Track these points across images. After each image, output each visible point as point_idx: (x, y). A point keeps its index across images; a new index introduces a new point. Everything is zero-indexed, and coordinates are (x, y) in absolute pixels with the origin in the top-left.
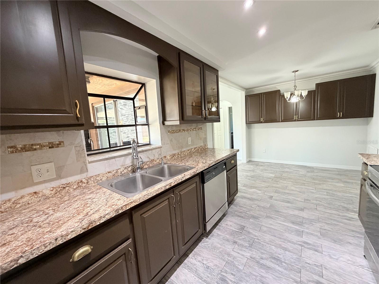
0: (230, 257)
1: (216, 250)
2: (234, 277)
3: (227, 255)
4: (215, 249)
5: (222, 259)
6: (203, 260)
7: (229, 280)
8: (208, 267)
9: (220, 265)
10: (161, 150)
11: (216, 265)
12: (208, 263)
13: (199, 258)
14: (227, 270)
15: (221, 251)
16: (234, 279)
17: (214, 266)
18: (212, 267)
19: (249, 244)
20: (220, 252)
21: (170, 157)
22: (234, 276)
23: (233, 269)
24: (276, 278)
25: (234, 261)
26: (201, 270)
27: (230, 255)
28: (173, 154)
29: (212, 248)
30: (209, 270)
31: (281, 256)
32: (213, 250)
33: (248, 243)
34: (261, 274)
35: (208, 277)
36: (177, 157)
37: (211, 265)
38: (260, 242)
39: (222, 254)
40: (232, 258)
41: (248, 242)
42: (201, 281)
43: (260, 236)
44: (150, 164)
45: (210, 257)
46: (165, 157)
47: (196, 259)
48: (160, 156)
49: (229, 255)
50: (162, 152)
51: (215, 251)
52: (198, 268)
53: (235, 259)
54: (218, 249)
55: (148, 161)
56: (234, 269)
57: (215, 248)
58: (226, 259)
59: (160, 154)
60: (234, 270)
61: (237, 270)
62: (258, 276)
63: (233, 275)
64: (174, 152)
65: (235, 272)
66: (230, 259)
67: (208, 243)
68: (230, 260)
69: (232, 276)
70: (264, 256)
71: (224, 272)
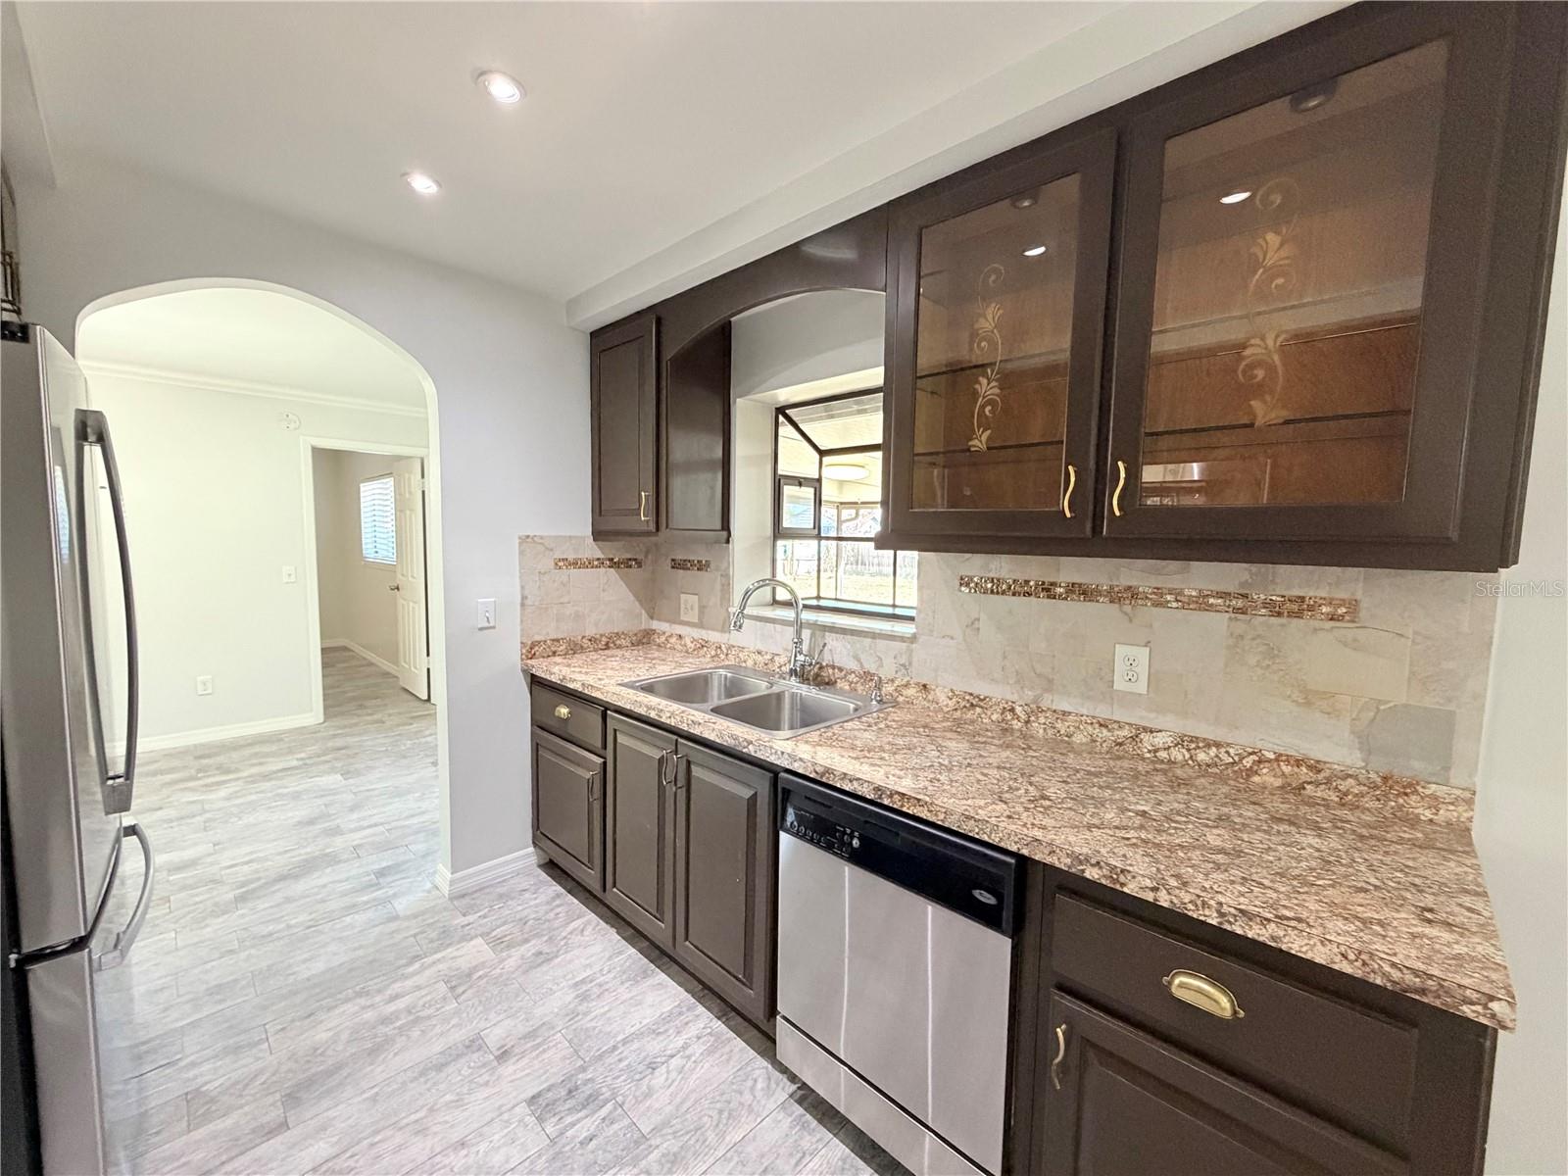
0: (659, 1162)
1: (714, 1114)
2: (581, 1138)
3: (675, 1155)
4: (721, 1112)
5: (666, 1123)
6: (689, 1057)
7: (578, 1121)
8: (652, 1067)
9: (642, 1107)
10: (910, 652)
11: (648, 1095)
12: (668, 1072)
13: (697, 1049)
14: (616, 1126)
15: (702, 1134)
16: (574, 1137)
17: (649, 1087)
18: (646, 1080)
20: (700, 1129)
21: (951, 699)
22: (581, 1143)
23: (609, 1148)
26: (654, 1046)
27: (669, 1165)
28: (971, 694)
29: (729, 1103)
30: (641, 1068)
32: (718, 1105)
35: (620, 1060)
36: (994, 717)
37: (659, 1078)
39: (687, 1133)
42: (620, 1038)
44: (856, 683)
45: (692, 1083)
46: (925, 686)
47: (699, 1038)
48: (904, 675)
49: (673, 1163)
50: (915, 659)
51: (709, 1108)
52: (661, 1038)
54: (717, 1125)
55: (854, 672)
56: (605, 1151)
57: (726, 1114)
58: (658, 1141)
59: (903, 665)
60: (600, 1152)
61: (596, 1163)
63: (585, 1138)
64: (982, 688)
65: (593, 1152)
66: (651, 1156)
67: (759, 1094)
68: (646, 1156)
69: (585, 1134)
71: (611, 1112)
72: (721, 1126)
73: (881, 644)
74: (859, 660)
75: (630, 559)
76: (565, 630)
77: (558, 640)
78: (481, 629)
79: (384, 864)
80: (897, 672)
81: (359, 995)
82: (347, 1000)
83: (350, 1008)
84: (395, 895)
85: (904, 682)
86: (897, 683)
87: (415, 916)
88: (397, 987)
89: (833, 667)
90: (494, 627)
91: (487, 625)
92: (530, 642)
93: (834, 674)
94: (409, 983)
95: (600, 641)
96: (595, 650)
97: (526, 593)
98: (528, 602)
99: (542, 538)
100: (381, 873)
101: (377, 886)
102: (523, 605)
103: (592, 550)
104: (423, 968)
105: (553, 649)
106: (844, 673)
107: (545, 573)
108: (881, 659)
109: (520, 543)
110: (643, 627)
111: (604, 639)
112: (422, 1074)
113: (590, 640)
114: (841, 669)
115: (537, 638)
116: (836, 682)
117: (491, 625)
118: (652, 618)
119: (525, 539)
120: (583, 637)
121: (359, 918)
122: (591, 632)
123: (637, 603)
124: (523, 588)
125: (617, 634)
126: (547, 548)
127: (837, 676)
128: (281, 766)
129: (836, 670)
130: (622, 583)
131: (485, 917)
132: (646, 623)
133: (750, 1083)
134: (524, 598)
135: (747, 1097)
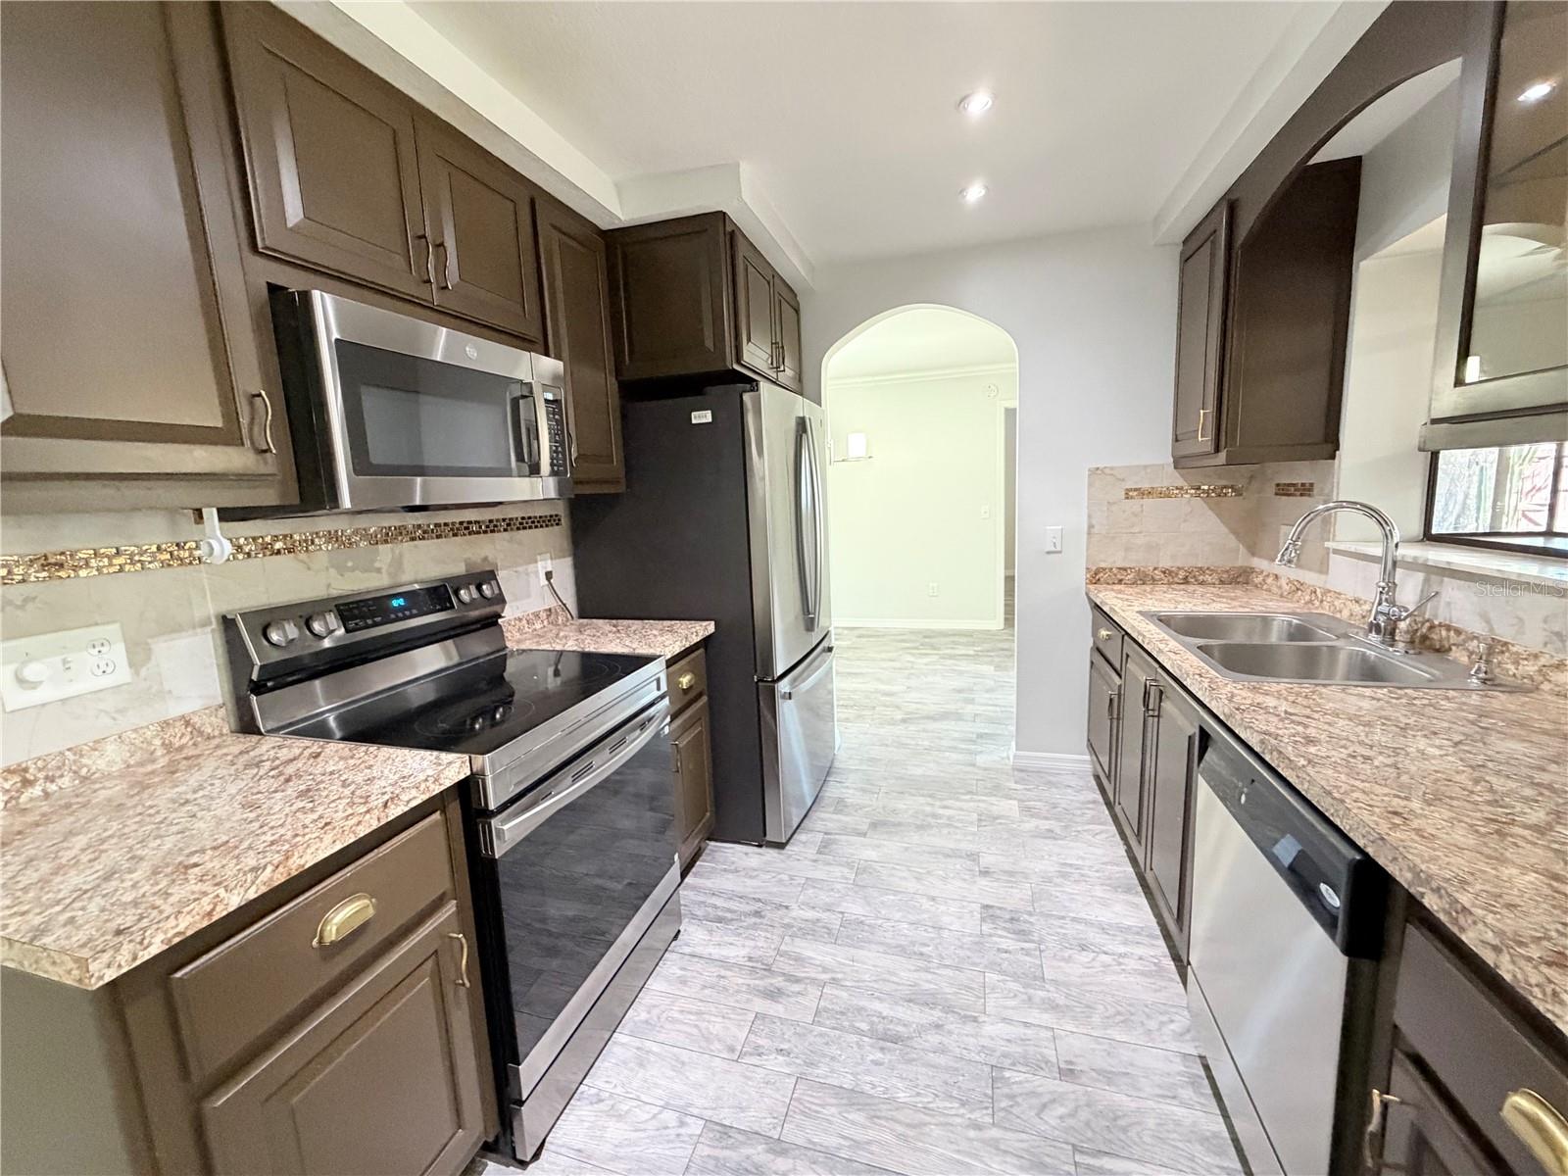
0: (1043, 1000)
1: (1112, 1010)
2: (1000, 947)
3: (1057, 1005)
5: (1067, 985)
6: (1120, 964)
7: (1006, 937)
8: (1083, 948)
9: (1055, 963)
11: (1068, 960)
12: (1093, 960)
13: (1132, 964)
14: (1028, 958)
15: (1090, 1012)
16: (996, 943)
17: (1070, 957)
18: (1071, 952)
19: (1006, 1081)
20: (1091, 1008)
22: (999, 949)
23: (1014, 965)
24: (887, 977)
25: (1022, 990)
26: (1094, 936)
29: (1132, 1014)
30: (1075, 942)
31: (871, 1057)
33: (1015, 1086)
34: (930, 977)
35: (1061, 927)
37: (1085, 957)
38: (962, 1111)
39: (1079, 1002)
40: (1037, 1000)
41: (1016, 1089)
42: (1071, 915)
43: (976, 1157)
45: (1108, 979)
47: (1140, 959)
49: (1053, 1008)
51: (1110, 1004)
52: (1107, 937)
53: (1025, 997)
54: (1108, 1018)
55: (1478, 638)
56: (1010, 965)
57: (1122, 1018)
58: (1052, 989)
59: (1558, 634)
60: (1007, 963)
62: (938, 968)
63: (1003, 949)
65: (1002, 959)
66: (1040, 992)
69: (1004, 947)
70: (934, 1039)
71: (1030, 949)
72: (1111, 1021)
73: (1526, 599)
74: (1488, 621)
75: (1225, 487)
76: (1135, 560)
77: (1125, 570)
78: (1048, 553)
79: (986, 731)
80: (1546, 644)
81: (930, 796)
82: (923, 796)
83: (922, 800)
84: (981, 752)
85: (1555, 661)
86: (1543, 661)
87: (985, 769)
88: (950, 803)
89: (1448, 628)
90: (1060, 552)
91: (1053, 549)
92: (1094, 568)
93: (1448, 637)
94: (958, 804)
95: (1177, 574)
96: (1170, 583)
97: (1094, 522)
98: (1095, 530)
99: (1112, 468)
100: (980, 736)
101: (973, 742)
102: (1089, 533)
103: (1172, 478)
104: (971, 800)
105: (1119, 577)
106: (1462, 637)
107: (1114, 503)
108: (1521, 620)
109: (1089, 475)
110: (1240, 563)
111: (1182, 574)
112: (936, 853)
113: (1164, 573)
114: (1458, 632)
115: (1103, 565)
116: (1450, 649)
117: (1059, 549)
118: (1253, 554)
119: (1095, 472)
120: (1155, 569)
121: (954, 756)
122: (1166, 563)
123: (1232, 537)
124: (1089, 516)
125: (1201, 568)
126: (1119, 479)
127: (1452, 641)
128: (963, 652)
129: (1452, 633)
130: (1210, 512)
131: (1029, 790)
132: (1242, 559)
133: (1165, 1018)
134: (1091, 526)
135: (1152, 1025)
